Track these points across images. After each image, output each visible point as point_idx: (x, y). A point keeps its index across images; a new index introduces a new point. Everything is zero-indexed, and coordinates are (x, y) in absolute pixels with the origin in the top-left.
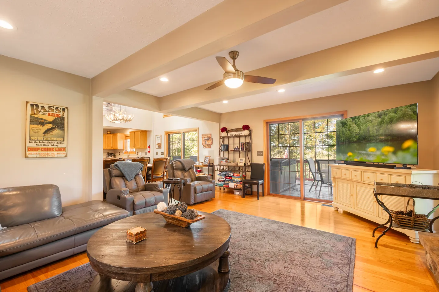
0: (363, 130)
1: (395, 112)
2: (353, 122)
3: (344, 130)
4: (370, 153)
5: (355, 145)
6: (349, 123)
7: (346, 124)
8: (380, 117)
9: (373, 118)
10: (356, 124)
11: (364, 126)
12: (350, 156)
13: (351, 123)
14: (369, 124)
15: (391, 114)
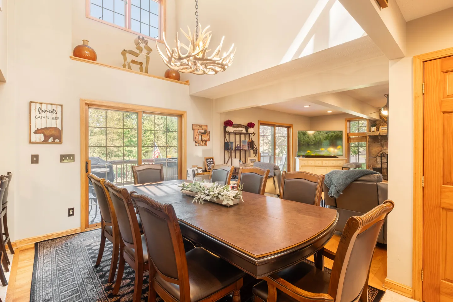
0: (318, 139)
1: (334, 133)
3: (304, 137)
4: (321, 151)
5: (312, 146)
6: (308, 134)
7: (306, 134)
8: (327, 133)
9: (323, 133)
12: (309, 153)
14: (321, 137)
15: (332, 133)
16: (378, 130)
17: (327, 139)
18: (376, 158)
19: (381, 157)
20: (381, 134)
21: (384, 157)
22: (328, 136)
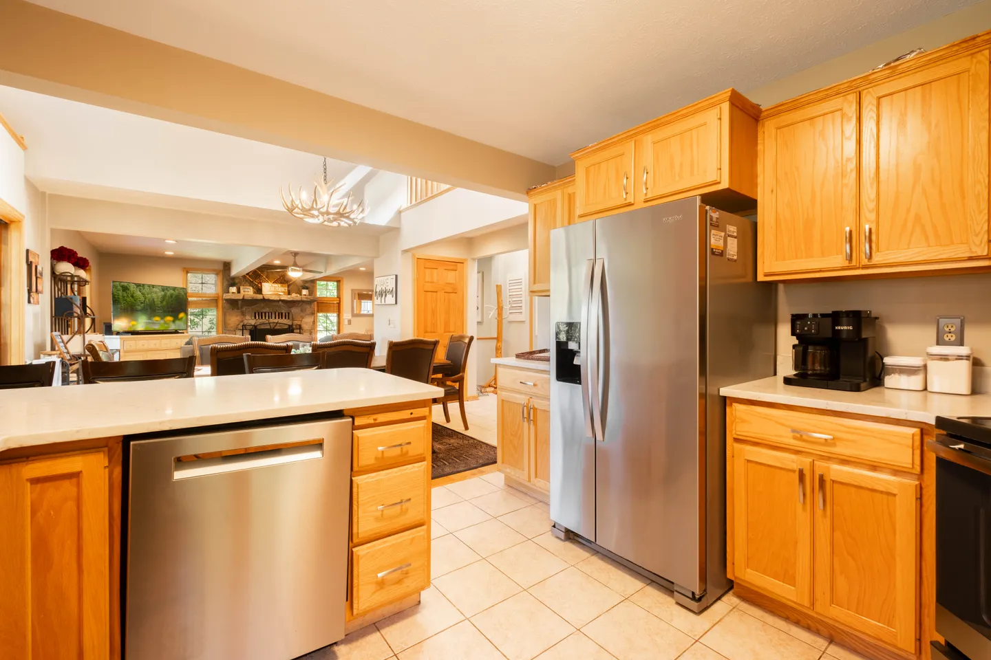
0: (149, 300)
1: (174, 291)
3: (126, 295)
4: (154, 322)
5: (140, 313)
6: (132, 289)
8: (163, 290)
9: (158, 290)
10: (140, 291)
11: (150, 295)
14: (154, 295)
15: (172, 291)
16: (239, 292)
17: (164, 300)
19: (243, 330)
20: (245, 298)
21: (246, 329)
22: (165, 295)
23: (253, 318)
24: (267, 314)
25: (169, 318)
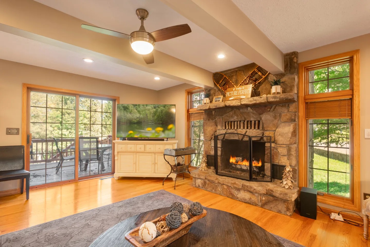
0: (143, 115)
1: (164, 107)
2: (135, 108)
3: (126, 113)
4: (147, 131)
6: (130, 108)
7: (128, 108)
8: (155, 108)
9: (151, 108)
10: (136, 110)
11: (144, 112)
12: (131, 134)
13: (132, 108)
14: (147, 112)
15: (162, 108)
17: (155, 115)
18: (210, 142)
22: (157, 111)
23: (224, 128)
24: (236, 123)
25: (160, 129)
